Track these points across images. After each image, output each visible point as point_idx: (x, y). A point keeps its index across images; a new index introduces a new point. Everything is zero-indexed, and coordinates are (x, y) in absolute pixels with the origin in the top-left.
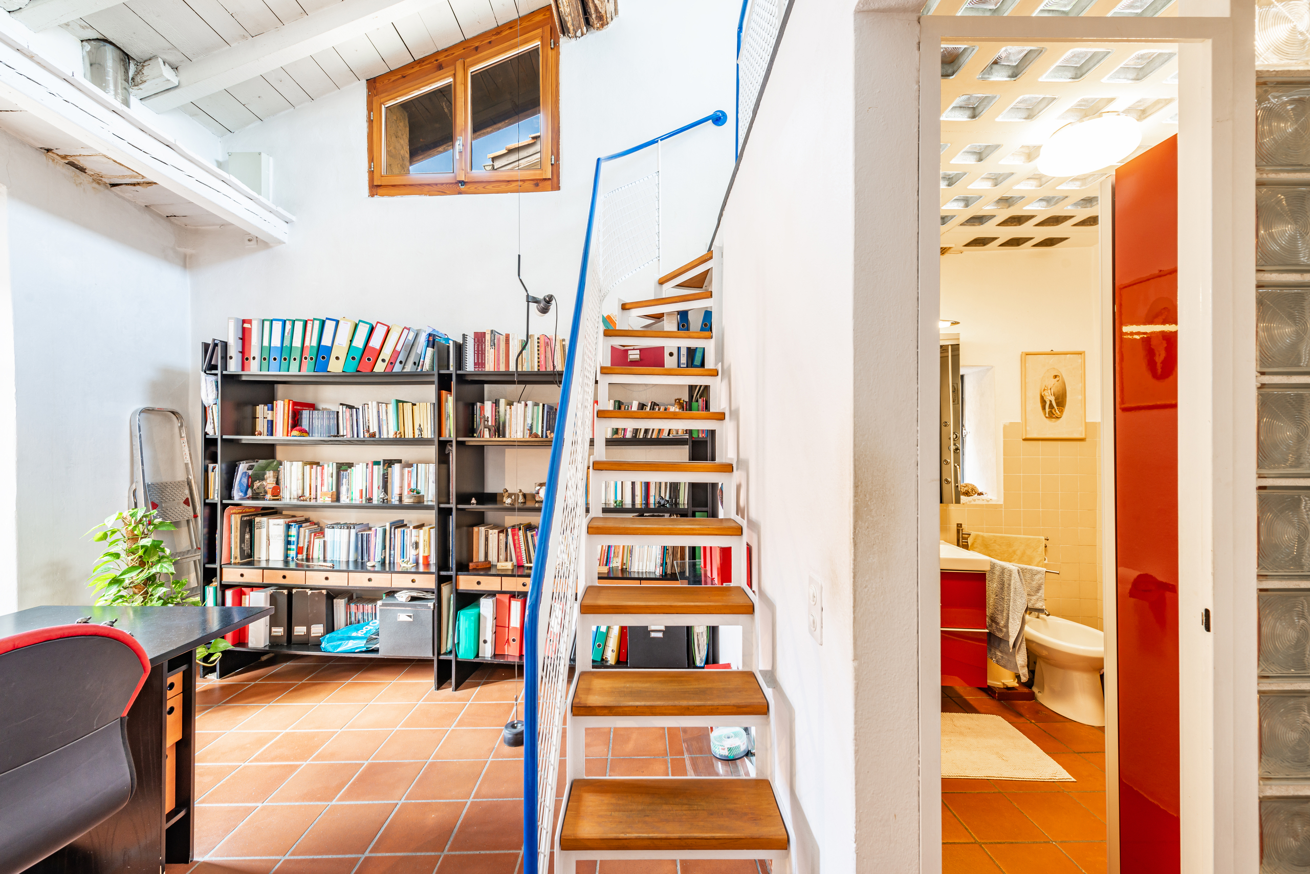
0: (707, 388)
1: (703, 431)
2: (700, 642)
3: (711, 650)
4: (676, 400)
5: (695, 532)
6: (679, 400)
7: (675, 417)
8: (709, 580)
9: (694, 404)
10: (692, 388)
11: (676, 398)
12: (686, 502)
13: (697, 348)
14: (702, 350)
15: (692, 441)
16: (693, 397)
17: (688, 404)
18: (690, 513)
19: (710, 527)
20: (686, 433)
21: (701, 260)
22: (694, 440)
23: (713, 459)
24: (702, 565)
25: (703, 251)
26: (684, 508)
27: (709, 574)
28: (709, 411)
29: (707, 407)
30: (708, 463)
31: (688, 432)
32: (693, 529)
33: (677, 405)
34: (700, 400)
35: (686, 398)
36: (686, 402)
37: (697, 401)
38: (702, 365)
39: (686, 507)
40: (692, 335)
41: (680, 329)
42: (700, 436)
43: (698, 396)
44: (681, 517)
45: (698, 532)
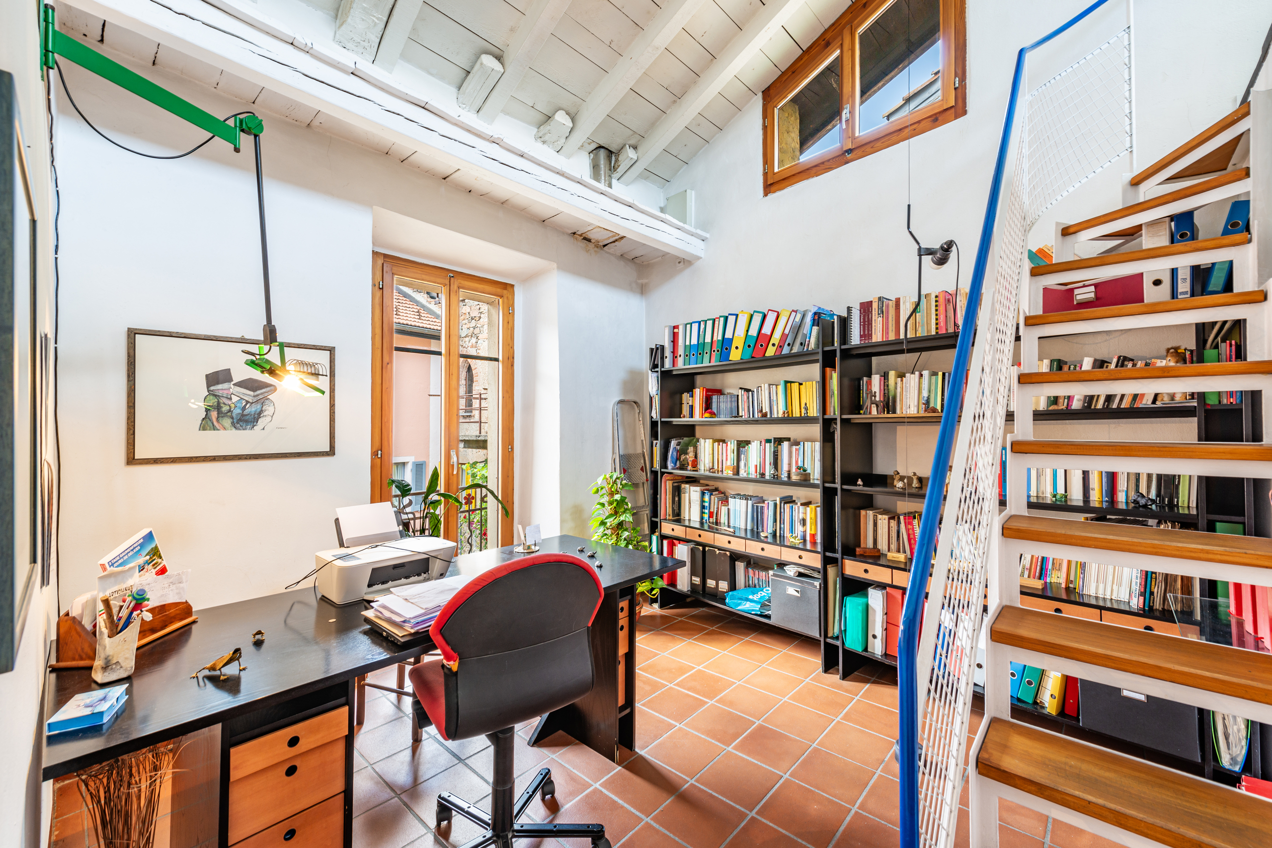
0: (1239, 325)
1: (1231, 394)
2: (1230, 731)
3: (1257, 752)
4: (1168, 350)
5: (1211, 556)
6: (1176, 349)
7: (1166, 374)
8: (1250, 640)
9: (1209, 353)
10: (1202, 329)
11: (1170, 346)
12: (1193, 504)
13: (1213, 264)
14: (1227, 265)
15: (1206, 411)
16: (1205, 341)
17: (1195, 354)
18: (1202, 522)
19: (1248, 551)
20: (1193, 398)
21: (1222, 125)
22: (1210, 408)
23: (1257, 437)
24: (1233, 609)
25: (1229, 107)
26: (1189, 515)
27: (1249, 627)
28: (1245, 359)
29: (1240, 353)
30: (1246, 446)
31: (1196, 396)
32: (1208, 552)
33: (1172, 356)
34: (1224, 347)
35: (1189, 342)
36: (1192, 351)
37: (1217, 347)
38: (1228, 286)
39: (1194, 512)
40: (1200, 245)
41: (1175, 240)
42: (1225, 401)
43: (1219, 339)
44: (1181, 528)
45: (1219, 557)
